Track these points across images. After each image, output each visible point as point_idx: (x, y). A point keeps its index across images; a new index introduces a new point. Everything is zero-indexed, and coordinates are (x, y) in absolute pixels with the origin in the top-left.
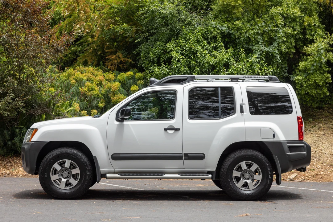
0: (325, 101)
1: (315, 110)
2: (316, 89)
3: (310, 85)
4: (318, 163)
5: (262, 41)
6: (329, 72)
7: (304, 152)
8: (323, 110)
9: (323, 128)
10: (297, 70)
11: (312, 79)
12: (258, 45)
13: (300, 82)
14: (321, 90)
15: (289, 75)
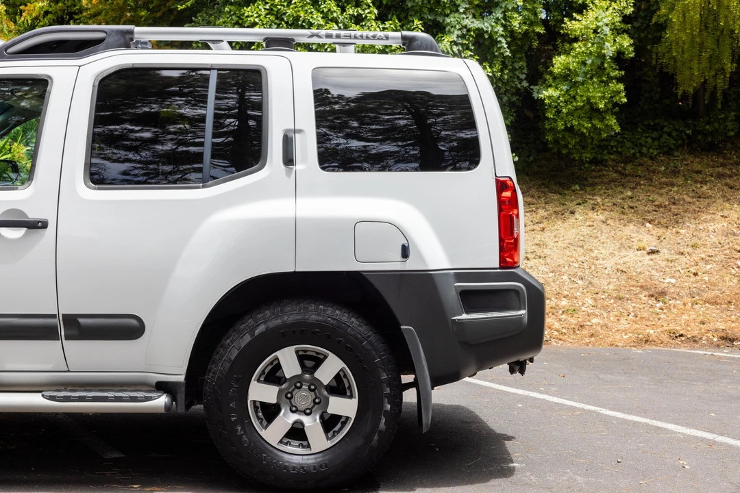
0: (609, 147)
1: (587, 165)
2: (590, 119)
3: (577, 109)
4: (587, 292)
5: (467, 6)
6: (619, 80)
7: (520, 309)
8: (605, 166)
9: (602, 207)
10: (548, 77)
11: (581, 96)
12: (456, 15)
13: (554, 102)
14: (602, 119)
15: (530, 85)
